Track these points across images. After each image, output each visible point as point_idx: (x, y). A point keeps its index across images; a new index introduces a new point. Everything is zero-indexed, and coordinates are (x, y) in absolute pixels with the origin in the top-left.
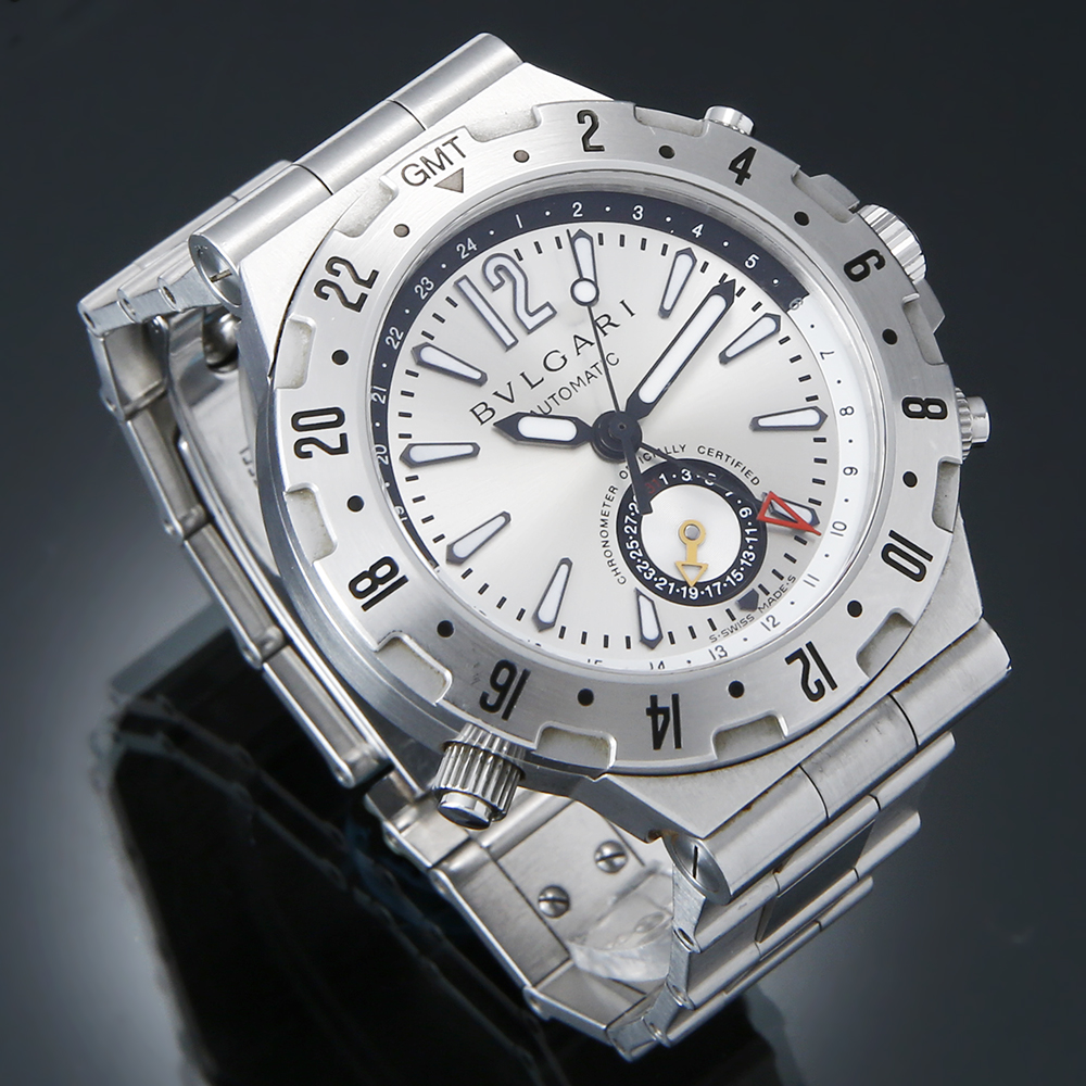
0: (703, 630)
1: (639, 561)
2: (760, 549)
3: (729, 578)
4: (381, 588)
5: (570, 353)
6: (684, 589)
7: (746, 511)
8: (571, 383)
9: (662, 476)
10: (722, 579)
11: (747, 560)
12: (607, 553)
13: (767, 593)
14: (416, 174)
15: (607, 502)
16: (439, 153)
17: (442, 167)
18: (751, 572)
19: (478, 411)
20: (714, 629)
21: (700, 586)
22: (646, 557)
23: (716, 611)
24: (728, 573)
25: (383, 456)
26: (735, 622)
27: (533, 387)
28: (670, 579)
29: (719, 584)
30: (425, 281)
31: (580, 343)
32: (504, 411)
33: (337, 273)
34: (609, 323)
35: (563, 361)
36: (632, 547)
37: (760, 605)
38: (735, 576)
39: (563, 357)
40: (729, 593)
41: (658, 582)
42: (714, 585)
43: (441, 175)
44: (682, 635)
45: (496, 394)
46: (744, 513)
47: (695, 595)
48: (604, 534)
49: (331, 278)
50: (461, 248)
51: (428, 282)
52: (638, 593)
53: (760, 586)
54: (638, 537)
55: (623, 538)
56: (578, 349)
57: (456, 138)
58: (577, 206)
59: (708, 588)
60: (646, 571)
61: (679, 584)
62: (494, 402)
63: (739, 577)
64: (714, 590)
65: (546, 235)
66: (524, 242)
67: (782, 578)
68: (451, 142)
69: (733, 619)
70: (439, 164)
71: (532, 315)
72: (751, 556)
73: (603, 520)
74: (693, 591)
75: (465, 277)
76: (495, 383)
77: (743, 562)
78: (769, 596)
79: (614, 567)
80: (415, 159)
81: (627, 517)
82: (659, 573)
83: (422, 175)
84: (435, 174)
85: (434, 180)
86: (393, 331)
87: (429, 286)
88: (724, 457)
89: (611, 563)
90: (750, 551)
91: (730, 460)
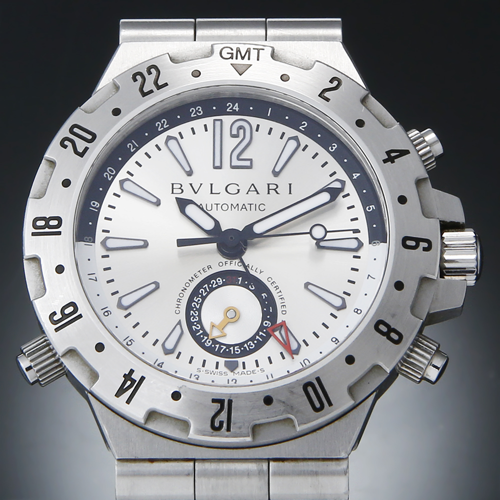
0: (198, 362)
1: (195, 309)
2: (259, 346)
3: (232, 348)
4: (47, 230)
5: (244, 190)
6: (206, 338)
7: (268, 323)
8: (232, 204)
9: (240, 279)
10: (228, 346)
11: (249, 346)
12: (181, 295)
13: (244, 368)
14: (228, 53)
15: (202, 271)
16: (248, 51)
17: (243, 58)
18: (245, 353)
19: (175, 186)
20: (203, 366)
21: (214, 341)
22: (199, 310)
23: (212, 359)
24: (234, 346)
25: (110, 175)
26: (217, 370)
27: (212, 193)
28: (202, 328)
29: (225, 347)
30: (199, 109)
31: (252, 188)
32: (188, 195)
33: (150, 73)
34: (275, 190)
35: (237, 192)
36: (197, 301)
37: (236, 371)
38: (236, 350)
39: (239, 190)
40: (226, 354)
41: (195, 325)
42: (222, 346)
43: (239, 61)
44: (185, 358)
45: (191, 184)
46: (266, 324)
47: (208, 344)
48: (187, 285)
49: (145, 74)
50: (230, 105)
51: (200, 110)
52: (179, 323)
53: (244, 363)
54: (204, 298)
55: (195, 293)
56: (249, 191)
57: (263, 49)
58: (304, 124)
59: (218, 346)
60: (194, 317)
61: (205, 334)
62: (187, 188)
63: (238, 351)
64: (220, 348)
65: (279, 128)
66: (265, 124)
67: (258, 366)
68: (259, 50)
69: (217, 368)
70: (243, 56)
71: (238, 159)
72: (252, 346)
73: (192, 278)
74: (209, 342)
75: (221, 120)
76: (195, 180)
77: (246, 345)
78: (244, 370)
79: (179, 303)
80: (234, 47)
81: (206, 285)
82: (200, 322)
83: (230, 55)
84: (237, 58)
85: (234, 61)
86: (164, 122)
87: (200, 112)
88: (278, 291)
89: (179, 300)
90: (254, 343)
91: (280, 294)
